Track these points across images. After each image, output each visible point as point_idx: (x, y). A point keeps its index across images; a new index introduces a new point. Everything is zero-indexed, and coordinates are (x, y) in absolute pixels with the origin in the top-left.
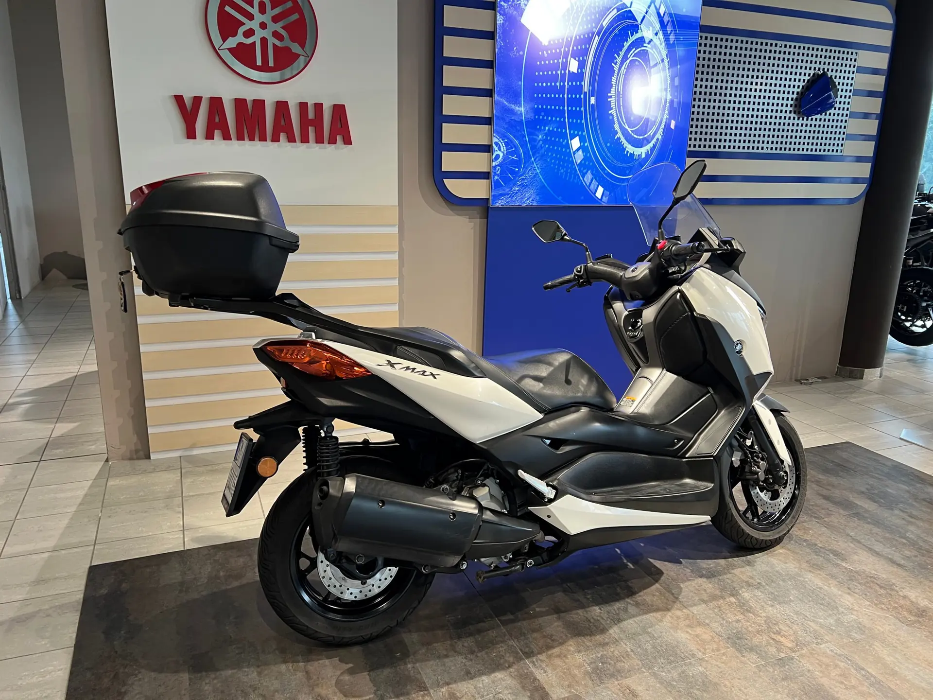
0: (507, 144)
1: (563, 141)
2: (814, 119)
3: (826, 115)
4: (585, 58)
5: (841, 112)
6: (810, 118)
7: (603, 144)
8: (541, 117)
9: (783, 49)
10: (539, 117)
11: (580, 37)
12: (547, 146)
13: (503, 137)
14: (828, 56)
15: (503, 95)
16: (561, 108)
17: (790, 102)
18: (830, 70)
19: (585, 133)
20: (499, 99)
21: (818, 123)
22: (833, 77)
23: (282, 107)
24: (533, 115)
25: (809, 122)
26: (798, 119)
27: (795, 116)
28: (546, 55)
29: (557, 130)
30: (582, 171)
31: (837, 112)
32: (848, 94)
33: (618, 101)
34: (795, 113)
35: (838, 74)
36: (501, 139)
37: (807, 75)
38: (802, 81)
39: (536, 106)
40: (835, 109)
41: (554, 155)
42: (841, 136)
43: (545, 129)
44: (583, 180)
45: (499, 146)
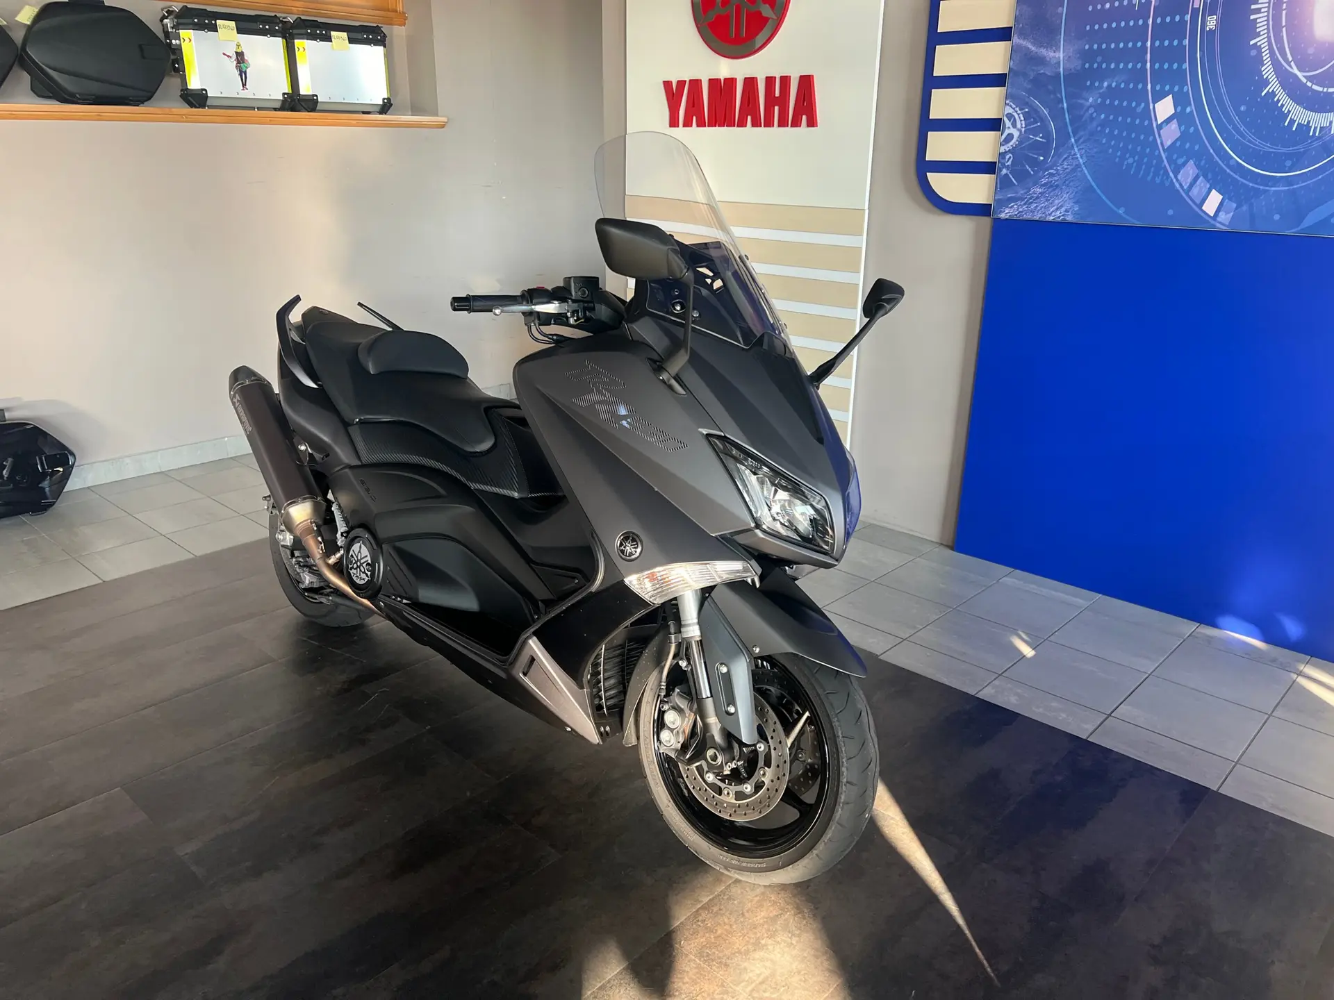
1: (1136, 106)
7: (1230, 107)
8: (1095, 66)
10: (1091, 66)
13: (1022, 103)
16: (1139, 44)
19: (1188, 88)
20: (1021, 41)
23: (750, 83)
24: (1080, 62)
29: (1127, 84)
36: (1017, 109)
39: (1087, 47)
41: (1116, 132)
43: (1102, 87)
44: (1176, 177)
45: (1015, 119)
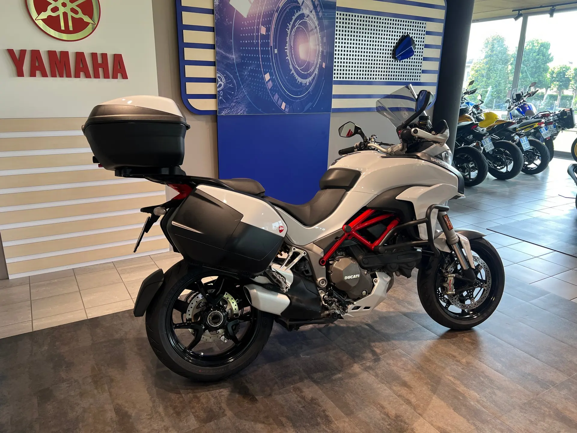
1: (260, 75)
2: (404, 62)
3: (410, 59)
4: (270, 25)
5: (418, 57)
6: (401, 61)
7: (284, 77)
8: (245, 61)
9: (384, 21)
11: (266, 13)
12: (250, 79)
14: (409, 26)
15: (221, 48)
16: (257, 56)
17: (390, 52)
18: (411, 33)
19: (272, 71)
20: (219, 50)
21: (406, 64)
22: (413, 38)
23: (80, 56)
24: (240, 60)
25: (401, 63)
26: (395, 62)
27: (393, 59)
28: (246, 24)
29: (256, 69)
30: (272, 94)
31: (416, 57)
32: (422, 47)
33: (291, 52)
34: (393, 58)
35: (416, 36)
36: (222, 75)
37: (398, 36)
38: (396, 39)
39: (242, 55)
40: (415, 55)
41: (255, 84)
42: (419, 71)
43: (248, 68)
44: (273, 98)
45: (221, 79)
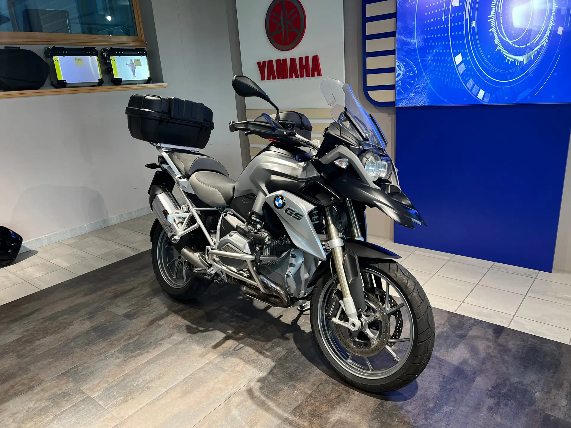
0: (405, 66)
1: (448, 58)
7: (484, 56)
8: (430, 44)
12: (435, 64)
13: (402, 61)
15: (402, 34)
16: (446, 35)
19: (467, 50)
20: (400, 37)
23: (293, 60)
24: (424, 43)
29: (443, 51)
30: (465, 79)
33: (498, 20)
36: (401, 63)
39: (426, 37)
43: (433, 52)
44: (466, 86)
45: (400, 68)
